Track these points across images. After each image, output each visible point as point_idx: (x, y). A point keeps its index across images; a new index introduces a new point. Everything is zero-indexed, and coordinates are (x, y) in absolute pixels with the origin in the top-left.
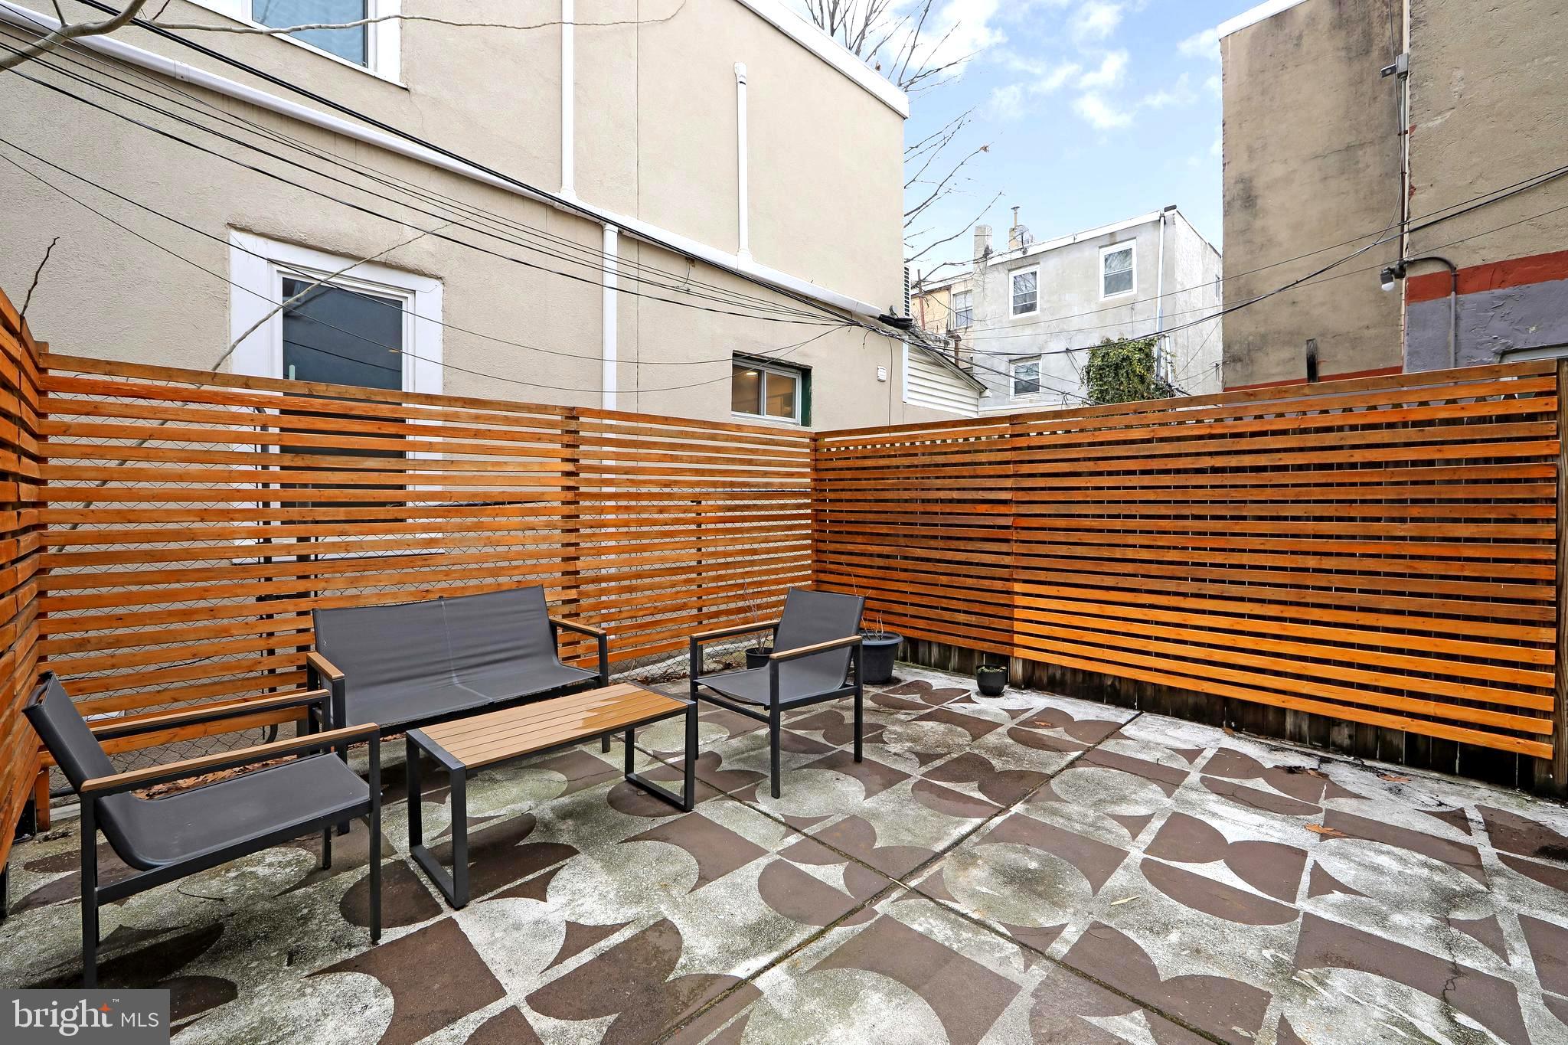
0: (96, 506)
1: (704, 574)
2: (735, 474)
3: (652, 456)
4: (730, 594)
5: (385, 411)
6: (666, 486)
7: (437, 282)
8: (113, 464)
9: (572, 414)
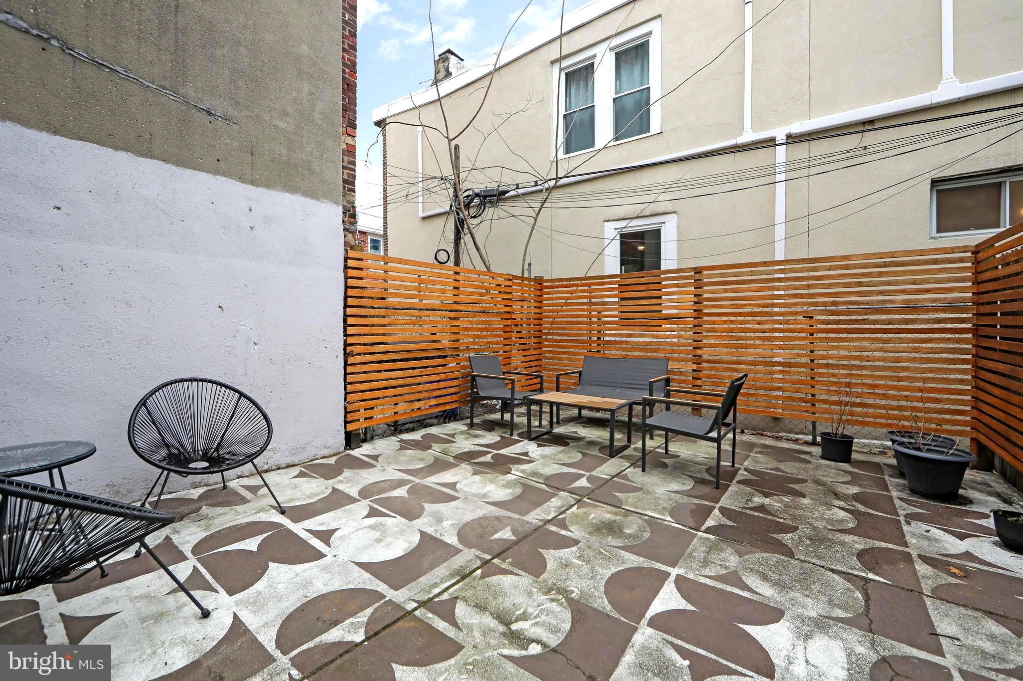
0: (556, 320)
1: (816, 370)
2: (840, 295)
3: (752, 288)
4: (832, 388)
5: (652, 280)
6: (764, 307)
7: (674, 214)
8: (560, 308)
9: (698, 271)
